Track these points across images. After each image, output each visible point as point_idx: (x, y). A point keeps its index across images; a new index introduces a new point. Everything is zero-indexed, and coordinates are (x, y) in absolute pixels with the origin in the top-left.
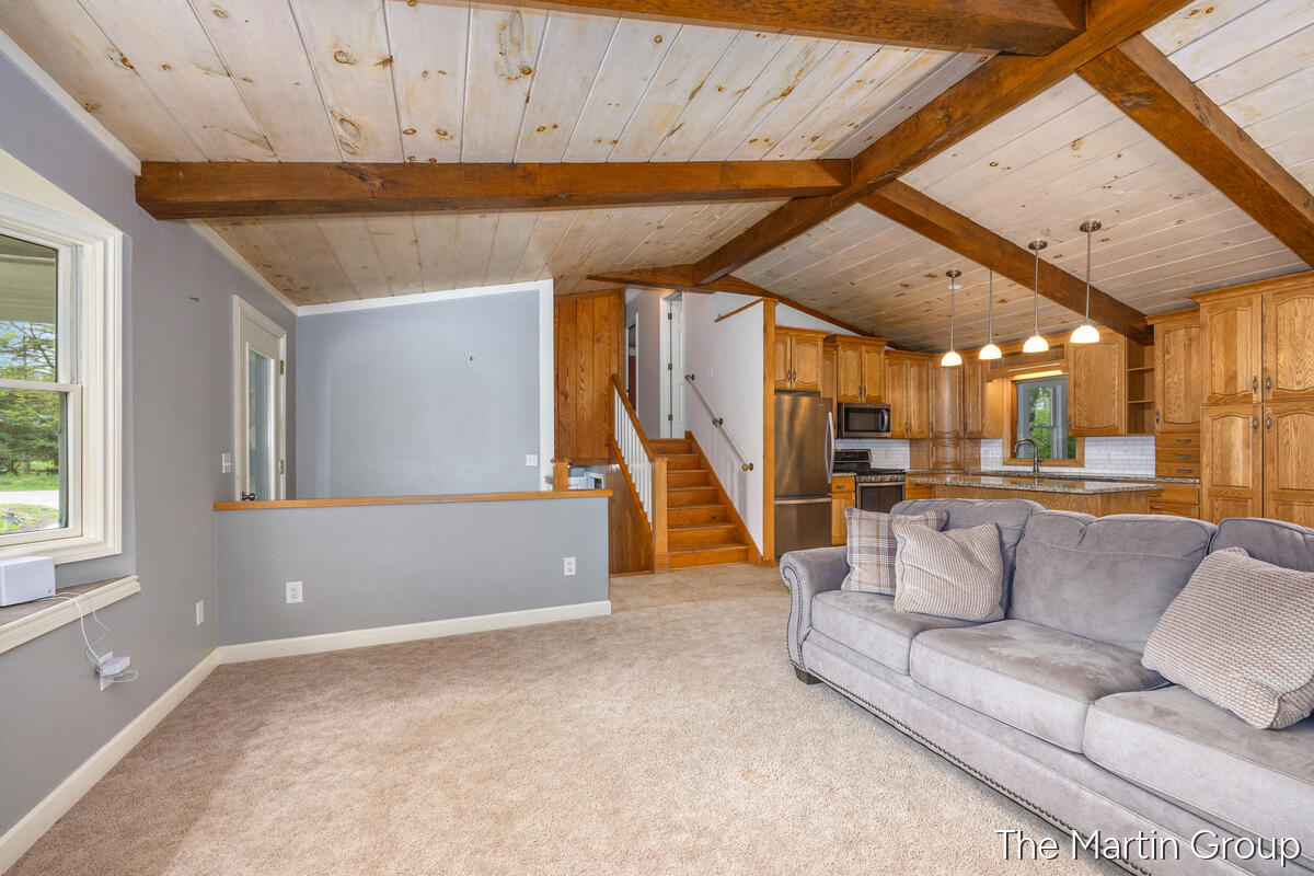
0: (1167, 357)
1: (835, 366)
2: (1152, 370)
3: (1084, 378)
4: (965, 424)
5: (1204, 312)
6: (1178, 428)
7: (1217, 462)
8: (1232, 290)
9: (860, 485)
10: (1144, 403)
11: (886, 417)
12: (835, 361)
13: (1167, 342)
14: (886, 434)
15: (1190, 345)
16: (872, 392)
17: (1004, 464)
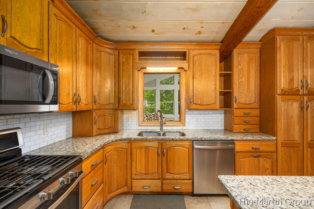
0: (240, 67)
6: (244, 106)
13: (239, 59)
15: (249, 62)
17: (140, 126)
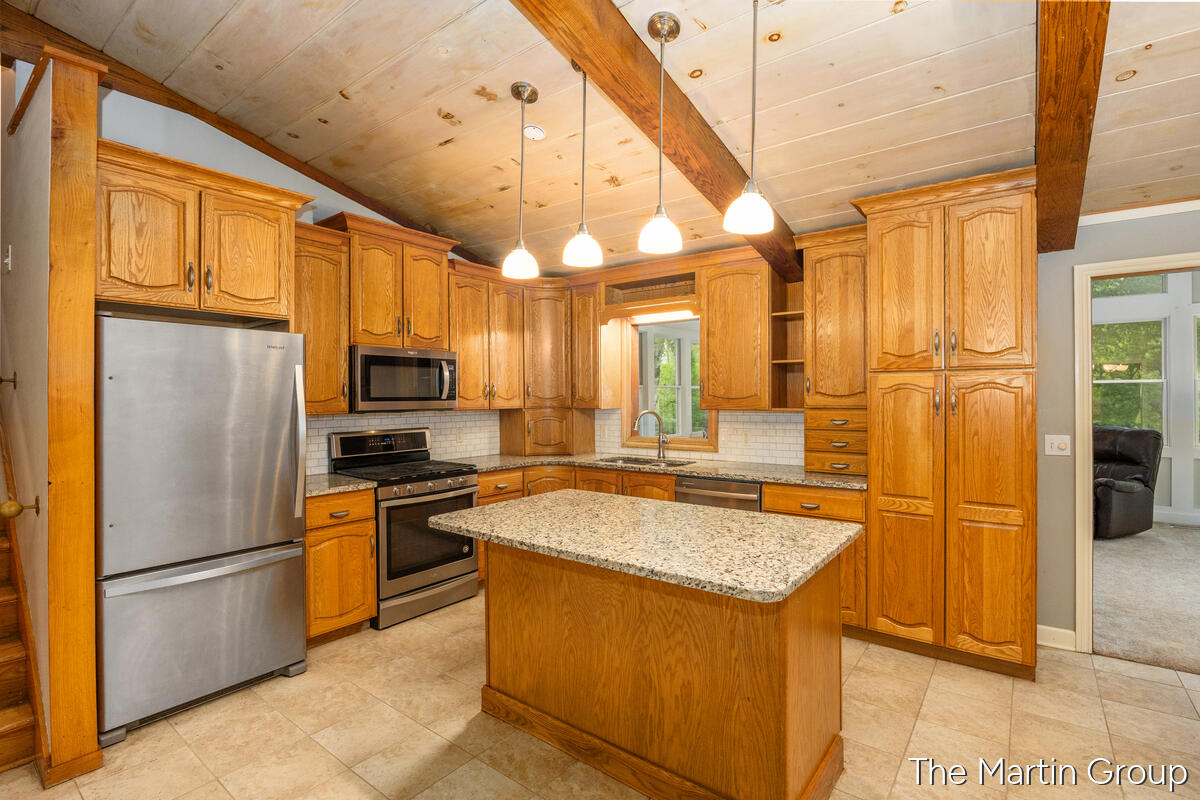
0: (819, 297)
1: (344, 274)
2: (801, 317)
3: (719, 323)
4: (573, 386)
5: (874, 227)
6: (829, 401)
7: (888, 459)
8: (909, 195)
9: (384, 505)
10: (786, 364)
11: (446, 374)
12: (344, 264)
13: (818, 276)
14: (446, 404)
15: (846, 281)
16: (424, 327)
17: (623, 446)
